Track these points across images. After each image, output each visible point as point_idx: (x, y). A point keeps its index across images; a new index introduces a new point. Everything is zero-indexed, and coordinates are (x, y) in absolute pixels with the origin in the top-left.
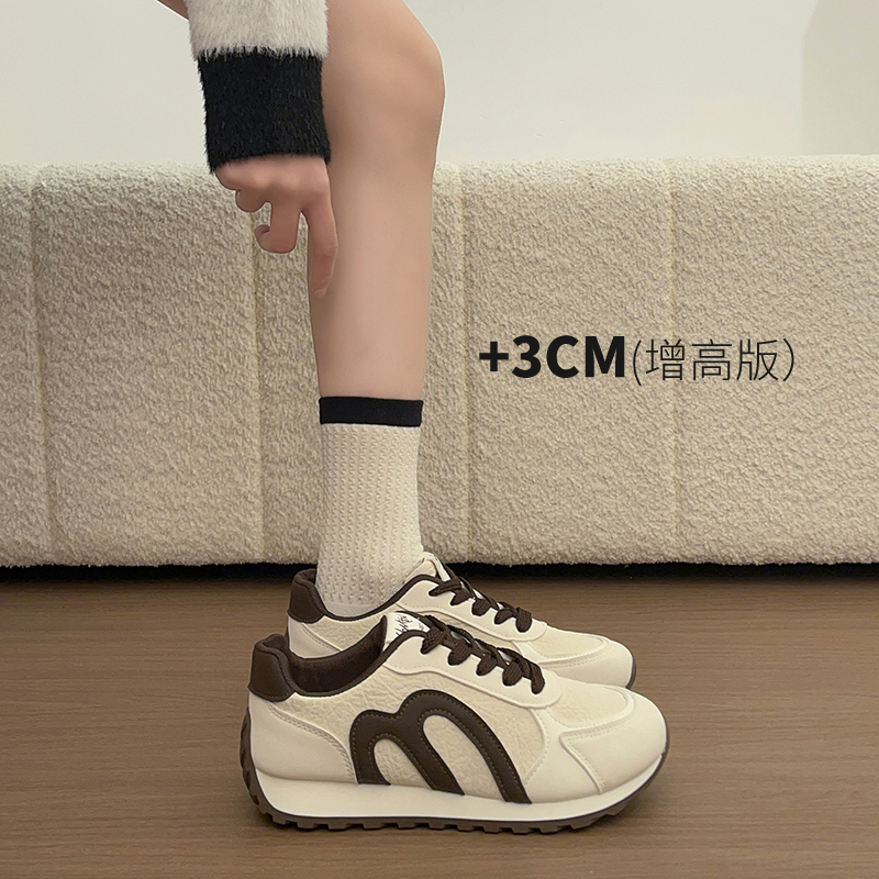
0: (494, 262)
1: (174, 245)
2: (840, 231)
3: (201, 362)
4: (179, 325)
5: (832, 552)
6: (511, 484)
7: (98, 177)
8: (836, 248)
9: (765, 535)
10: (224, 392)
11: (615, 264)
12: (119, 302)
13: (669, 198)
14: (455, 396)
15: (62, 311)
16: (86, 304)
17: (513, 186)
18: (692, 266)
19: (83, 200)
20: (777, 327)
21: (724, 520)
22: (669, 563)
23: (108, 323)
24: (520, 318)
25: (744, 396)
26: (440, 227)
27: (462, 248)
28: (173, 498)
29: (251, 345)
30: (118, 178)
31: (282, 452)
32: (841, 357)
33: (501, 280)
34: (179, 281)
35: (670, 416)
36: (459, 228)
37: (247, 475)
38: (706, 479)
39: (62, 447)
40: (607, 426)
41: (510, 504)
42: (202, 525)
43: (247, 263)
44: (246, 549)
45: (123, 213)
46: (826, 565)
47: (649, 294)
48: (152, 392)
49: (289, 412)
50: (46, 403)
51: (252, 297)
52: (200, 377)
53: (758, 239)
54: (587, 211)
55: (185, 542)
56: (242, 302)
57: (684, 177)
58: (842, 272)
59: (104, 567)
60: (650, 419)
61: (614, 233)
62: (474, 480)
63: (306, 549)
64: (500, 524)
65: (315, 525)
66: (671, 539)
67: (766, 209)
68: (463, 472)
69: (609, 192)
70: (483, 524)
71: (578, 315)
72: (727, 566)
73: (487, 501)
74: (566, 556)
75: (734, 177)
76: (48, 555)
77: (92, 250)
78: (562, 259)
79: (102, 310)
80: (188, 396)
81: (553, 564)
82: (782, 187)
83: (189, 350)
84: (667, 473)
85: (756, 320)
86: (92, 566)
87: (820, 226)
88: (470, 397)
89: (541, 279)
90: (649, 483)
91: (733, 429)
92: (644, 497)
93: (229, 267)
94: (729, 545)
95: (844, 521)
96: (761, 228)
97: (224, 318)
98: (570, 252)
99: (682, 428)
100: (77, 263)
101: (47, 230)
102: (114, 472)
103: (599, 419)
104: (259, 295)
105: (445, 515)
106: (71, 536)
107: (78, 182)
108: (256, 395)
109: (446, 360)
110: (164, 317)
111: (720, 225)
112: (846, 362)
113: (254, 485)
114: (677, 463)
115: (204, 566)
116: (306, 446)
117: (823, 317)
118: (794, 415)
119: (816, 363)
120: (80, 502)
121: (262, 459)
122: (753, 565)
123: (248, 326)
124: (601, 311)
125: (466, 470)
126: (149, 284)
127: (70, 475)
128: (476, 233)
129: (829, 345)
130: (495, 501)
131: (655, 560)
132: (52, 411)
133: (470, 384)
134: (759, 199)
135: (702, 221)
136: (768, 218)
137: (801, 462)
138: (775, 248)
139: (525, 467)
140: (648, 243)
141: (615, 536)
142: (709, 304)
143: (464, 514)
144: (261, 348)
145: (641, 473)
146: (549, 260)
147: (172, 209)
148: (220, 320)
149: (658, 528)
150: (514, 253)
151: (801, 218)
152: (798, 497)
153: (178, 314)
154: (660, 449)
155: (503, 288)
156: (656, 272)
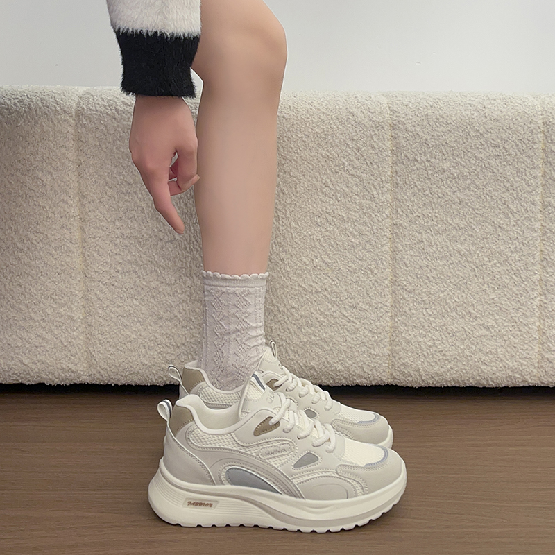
0: (413, 170)
6: (421, 331)
11: (501, 174)
12: (140, 196)
13: (541, 125)
14: (383, 267)
15: (97, 201)
16: (116, 196)
17: (427, 115)
19: (113, 120)
22: (530, 386)
23: (131, 210)
24: (431, 211)
26: (375, 145)
27: (390, 159)
28: (176, 337)
33: (418, 184)
35: (537, 283)
36: (388, 144)
39: (96, 298)
40: (491, 290)
41: (420, 345)
47: (526, 196)
48: (162, 261)
50: (85, 268)
52: (197, 251)
54: (481, 135)
57: (551, 110)
59: (124, 386)
60: (523, 285)
61: (501, 151)
62: (394, 327)
64: (412, 359)
66: (534, 370)
68: (387, 321)
69: (498, 121)
70: (400, 359)
71: (473, 209)
73: (404, 343)
74: (458, 382)
78: (462, 169)
79: (127, 201)
80: (188, 264)
81: (447, 387)
84: (533, 323)
89: (446, 183)
90: (520, 331)
92: (516, 341)
98: (468, 164)
99: (546, 292)
100: (109, 166)
102: (133, 318)
103: (486, 285)
105: (373, 352)
106: (102, 364)
107: (109, 106)
109: (377, 241)
114: (542, 318)
120: (109, 340)
124: (490, 207)
125: (389, 320)
127: (101, 320)
128: (401, 149)
130: (409, 342)
131: (521, 385)
132: (89, 274)
133: (393, 258)
139: (432, 319)
140: (525, 159)
141: (494, 369)
143: (386, 351)
145: (515, 324)
146: (453, 170)
149: (525, 363)
153: (182, 204)
154: (529, 307)
155: (419, 190)
156: (530, 179)
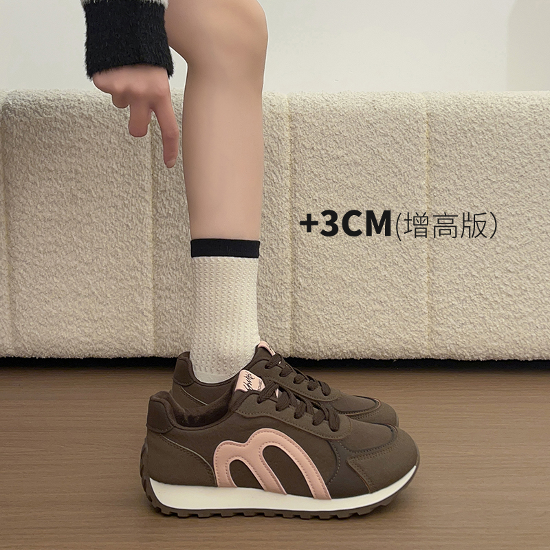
0: (310, 157)
1: (97, 143)
2: (538, 140)
3: (114, 222)
4: (100, 196)
5: (531, 352)
6: (319, 305)
7: (47, 98)
8: (535, 151)
9: (487, 340)
10: (129, 242)
11: (389, 160)
12: (60, 182)
13: (426, 117)
14: (283, 247)
15: (21, 187)
16: (38, 183)
17: (322, 108)
18: (440, 162)
19: (36, 114)
20: (496, 203)
21: (460, 330)
22: (423, 359)
23: (52, 195)
24: (326, 195)
25: (474, 248)
26: (275, 134)
27: (289, 148)
28: (94, 313)
29: (149, 210)
30: (59, 99)
31: (167, 283)
32: (538, 223)
33: (314, 170)
34: (100, 168)
35: (425, 261)
36: (287, 134)
37: (143, 298)
38: (448, 303)
39: (20, 277)
40: (383, 267)
41: (318, 318)
42: (113, 331)
43: (147, 154)
44: (143, 347)
45: (63, 122)
46: (526, 361)
47: (413, 180)
48: (81, 241)
49: (172, 256)
50: (10, 248)
51: (150, 177)
52: (113, 232)
53: (484, 144)
54: (371, 125)
55: (101, 342)
56: (144, 181)
57: (435, 103)
58: (539, 167)
59: (47, 359)
60: (412, 263)
61: (389, 139)
62: (295, 303)
63: (182, 348)
64: (311, 332)
65: (189, 331)
66: (425, 343)
67: (489, 125)
68: (288, 297)
69: (386, 112)
70: (300, 332)
71: (365, 193)
72: (461, 361)
73: (303, 317)
74: (355, 354)
75: (469, 103)
76: (9, 350)
77: (42, 146)
78: (355, 157)
79: (48, 187)
80: (104, 245)
81: (346, 359)
82: (499, 110)
83: (106, 213)
84: (423, 299)
85: (483, 198)
86: (39, 358)
87: (525, 137)
88: (293, 247)
89: (340, 169)
90: (411, 305)
91: (466, 270)
92: (407, 314)
93: (135, 158)
94: (463, 347)
95: (539, 331)
96: (486, 137)
97: (131, 192)
98: (360, 151)
99: (433, 269)
100: (31, 155)
101: (12, 133)
102: (54, 295)
103: (378, 263)
104: (155, 176)
105: (276, 326)
106: (26, 337)
107: (33, 101)
108: (150, 244)
109: (277, 223)
110: (89, 191)
111: (459, 135)
112: (541, 226)
113: (148, 305)
114: (430, 293)
115: (114, 359)
116: (183, 279)
117: (526, 197)
118: (507, 261)
119: (521, 227)
120: (32, 315)
121: (154, 287)
122: (478, 361)
123: (147, 197)
124: (380, 191)
125: (290, 296)
126: (80, 169)
127: (25, 297)
128: (298, 138)
129: (530, 215)
130: (308, 316)
131: (414, 357)
132: (14, 254)
133: (293, 239)
134: (485, 118)
135: (447, 132)
136: (491, 131)
137: (511, 292)
138: (495, 150)
139: (329, 294)
140: (412, 147)
141: (388, 340)
142: (450, 187)
143: (288, 325)
144: (155, 212)
145: (405, 299)
146: (346, 157)
147: (96, 119)
148: (128, 193)
149: (416, 335)
150: (323, 152)
151: (513, 131)
152: (509, 316)
153: (99, 190)
154: (418, 283)
155: (315, 175)
156: (417, 166)
